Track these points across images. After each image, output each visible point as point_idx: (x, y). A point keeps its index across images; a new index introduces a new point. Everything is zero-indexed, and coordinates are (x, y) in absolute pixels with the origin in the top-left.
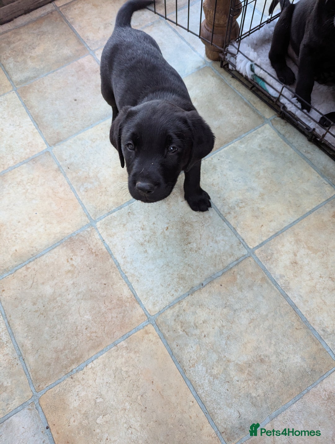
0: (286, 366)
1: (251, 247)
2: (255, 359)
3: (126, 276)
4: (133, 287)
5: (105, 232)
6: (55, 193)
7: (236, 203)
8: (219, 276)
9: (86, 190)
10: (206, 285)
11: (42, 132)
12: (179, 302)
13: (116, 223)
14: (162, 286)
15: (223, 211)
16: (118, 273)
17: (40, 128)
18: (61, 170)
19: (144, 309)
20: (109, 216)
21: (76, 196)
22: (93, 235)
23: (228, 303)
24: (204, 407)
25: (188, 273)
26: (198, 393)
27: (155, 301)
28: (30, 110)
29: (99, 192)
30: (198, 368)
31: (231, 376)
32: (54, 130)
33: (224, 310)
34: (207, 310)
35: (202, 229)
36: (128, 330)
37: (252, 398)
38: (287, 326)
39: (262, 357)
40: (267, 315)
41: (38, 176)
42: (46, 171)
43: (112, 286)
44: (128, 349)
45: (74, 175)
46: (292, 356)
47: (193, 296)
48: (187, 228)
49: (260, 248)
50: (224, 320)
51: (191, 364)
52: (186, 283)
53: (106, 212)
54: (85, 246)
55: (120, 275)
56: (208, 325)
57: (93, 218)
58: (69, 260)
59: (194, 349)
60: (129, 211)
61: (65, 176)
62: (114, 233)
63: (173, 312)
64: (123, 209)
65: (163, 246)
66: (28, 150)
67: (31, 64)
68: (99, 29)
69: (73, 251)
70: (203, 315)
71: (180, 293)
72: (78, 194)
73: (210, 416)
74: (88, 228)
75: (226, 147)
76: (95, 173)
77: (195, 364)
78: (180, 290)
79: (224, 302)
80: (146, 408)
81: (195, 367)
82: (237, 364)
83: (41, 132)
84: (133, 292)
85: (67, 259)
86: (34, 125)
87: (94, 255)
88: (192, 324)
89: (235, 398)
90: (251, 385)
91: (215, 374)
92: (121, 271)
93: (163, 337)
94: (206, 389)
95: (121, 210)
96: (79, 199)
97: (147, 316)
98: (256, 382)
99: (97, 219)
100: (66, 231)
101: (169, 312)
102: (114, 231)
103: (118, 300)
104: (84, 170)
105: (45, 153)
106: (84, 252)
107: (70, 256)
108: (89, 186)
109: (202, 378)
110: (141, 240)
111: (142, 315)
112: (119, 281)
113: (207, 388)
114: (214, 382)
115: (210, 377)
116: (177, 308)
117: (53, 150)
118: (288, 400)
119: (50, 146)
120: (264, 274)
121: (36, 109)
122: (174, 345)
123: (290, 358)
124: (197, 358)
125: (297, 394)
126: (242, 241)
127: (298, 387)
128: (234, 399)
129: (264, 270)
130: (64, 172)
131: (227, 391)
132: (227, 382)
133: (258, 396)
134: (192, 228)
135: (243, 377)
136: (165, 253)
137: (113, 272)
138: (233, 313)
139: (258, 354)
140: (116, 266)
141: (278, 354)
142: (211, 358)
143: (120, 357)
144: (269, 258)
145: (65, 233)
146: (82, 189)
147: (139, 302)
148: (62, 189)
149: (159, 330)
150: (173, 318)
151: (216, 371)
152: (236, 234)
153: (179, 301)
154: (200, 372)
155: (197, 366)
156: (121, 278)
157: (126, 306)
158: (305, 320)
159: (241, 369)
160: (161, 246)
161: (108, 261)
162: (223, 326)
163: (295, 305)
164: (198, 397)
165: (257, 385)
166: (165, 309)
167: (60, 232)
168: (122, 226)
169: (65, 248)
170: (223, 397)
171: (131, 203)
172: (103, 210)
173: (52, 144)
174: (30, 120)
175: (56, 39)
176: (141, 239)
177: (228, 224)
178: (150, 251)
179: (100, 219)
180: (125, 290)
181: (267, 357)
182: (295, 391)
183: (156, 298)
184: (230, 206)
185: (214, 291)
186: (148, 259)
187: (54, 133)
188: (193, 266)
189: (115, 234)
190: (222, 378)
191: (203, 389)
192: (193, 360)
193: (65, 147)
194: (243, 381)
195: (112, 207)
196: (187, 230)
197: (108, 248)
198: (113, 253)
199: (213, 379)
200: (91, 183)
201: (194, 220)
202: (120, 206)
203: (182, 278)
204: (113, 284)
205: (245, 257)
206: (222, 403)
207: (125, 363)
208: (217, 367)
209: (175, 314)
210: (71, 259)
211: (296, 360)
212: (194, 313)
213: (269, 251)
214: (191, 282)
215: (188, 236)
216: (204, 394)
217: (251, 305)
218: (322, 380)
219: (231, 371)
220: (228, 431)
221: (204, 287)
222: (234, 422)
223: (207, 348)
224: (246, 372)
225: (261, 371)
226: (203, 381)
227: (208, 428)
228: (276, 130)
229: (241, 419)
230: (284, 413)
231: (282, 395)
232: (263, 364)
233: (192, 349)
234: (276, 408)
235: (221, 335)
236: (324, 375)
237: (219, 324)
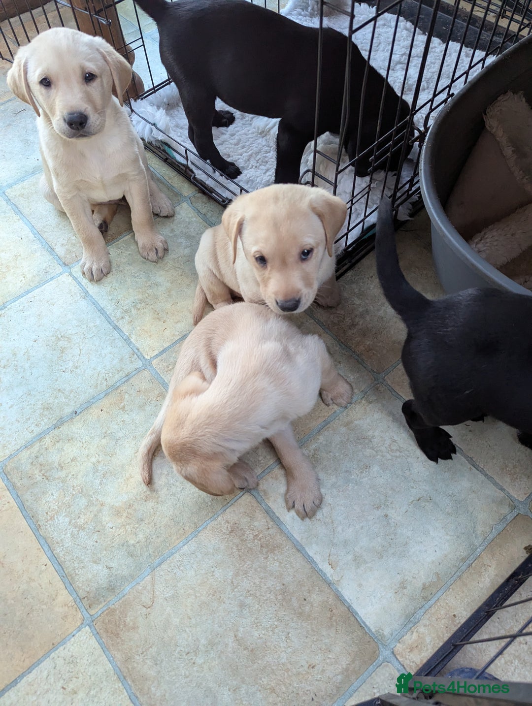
0: (179, 499)
1: (148, 358)
2: (138, 497)
7: (133, 304)
8: (100, 399)
10: (81, 412)
23: (109, 432)
24: (61, 568)
25: (56, 401)
26: (54, 552)
27: (5, 442)
30: (59, 520)
31: (103, 523)
33: (103, 440)
34: (80, 444)
35: (83, 342)
37: (128, 546)
39: (148, 493)
47: (60, 429)
48: (62, 343)
49: (159, 358)
50: (100, 454)
51: (50, 516)
52: (54, 414)
56: (78, 463)
59: (55, 497)
63: (30, 454)
65: (24, 370)
70: (73, 451)
71: (43, 427)
73: (68, 579)
75: (126, 236)
77: (54, 516)
78: (43, 424)
79: (104, 431)
81: (54, 519)
82: (112, 507)
88: (56, 465)
89: (105, 550)
90: (129, 530)
91: (81, 524)
94: (67, 545)
98: (137, 526)
101: (25, 454)
109: (62, 532)
113: (68, 543)
114: (78, 534)
115: (74, 529)
116: (36, 447)
118: (177, 542)
120: (162, 388)
124: (58, 508)
125: (190, 533)
127: (192, 524)
128: (105, 552)
131: (95, 543)
132: (96, 531)
133: (138, 542)
134: (69, 342)
135: (119, 521)
136: (28, 378)
138: (114, 443)
139: (143, 490)
141: (169, 486)
142: (78, 504)
144: (171, 367)
151: (82, 520)
152: (129, 343)
154: (61, 525)
155: (57, 517)
159: (117, 513)
160: (22, 371)
162: (99, 462)
164: (54, 558)
165: (138, 530)
166: (18, 452)
170: (88, 552)
177: (120, 332)
178: (6, 378)
181: (154, 491)
182: (188, 528)
184: (124, 309)
185: (91, 419)
188: (65, 390)
190: (91, 527)
191: (62, 546)
192: (52, 511)
194: (119, 526)
196: (61, 346)
199: (78, 531)
201: (74, 332)
205: (138, 371)
206: (87, 559)
208: (84, 514)
209: (33, 455)
212: (61, 450)
214: (60, 411)
215: (62, 353)
216: (63, 553)
217: (140, 430)
218: (225, 510)
219: (104, 517)
220: (91, 595)
221: (78, 415)
222: (100, 582)
223: (74, 493)
224: (125, 515)
225: (145, 510)
226: (63, 536)
227: (64, 596)
228: (196, 209)
229: (111, 576)
230: (171, 558)
231: (170, 536)
232: (148, 502)
233: (52, 497)
234: (160, 554)
235: (94, 473)
236: (229, 503)
237: (94, 460)
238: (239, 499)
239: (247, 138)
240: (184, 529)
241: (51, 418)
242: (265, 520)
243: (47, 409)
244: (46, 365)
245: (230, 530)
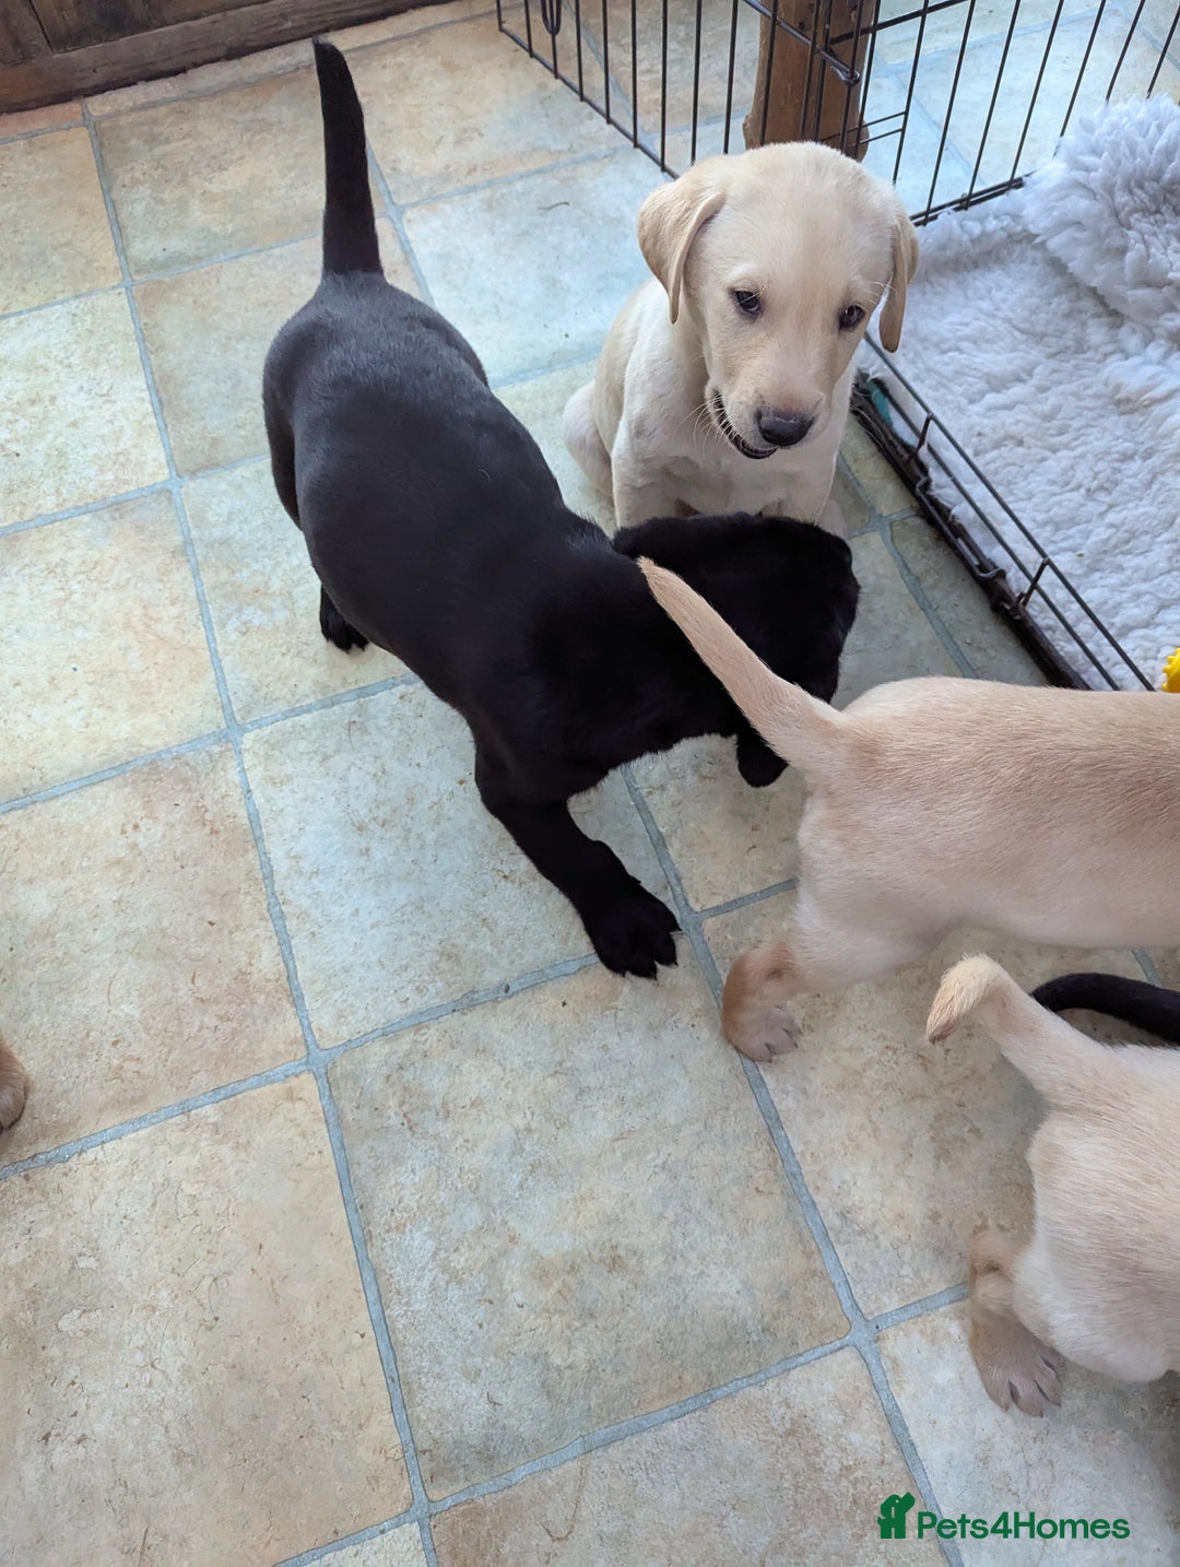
0: (686, 1297)
1: (697, 908)
2: (596, 1254)
3: (283, 913)
4: (294, 951)
5: (260, 768)
6: (151, 618)
7: (695, 762)
8: (566, 975)
9: (244, 630)
10: (517, 992)
11: (170, 428)
12: (418, 1027)
13: (302, 746)
14: (383, 966)
15: (646, 780)
16: (262, 897)
17: (165, 414)
18: (189, 553)
19: (307, 1027)
20: (289, 722)
21: (210, 639)
22: (223, 769)
23: (568, 1064)
24: (392, 1357)
25: (472, 945)
26: (387, 1312)
27: (345, 1005)
28: (152, 356)
29: (280, 641)
30: (412, 1239)
31: (505, 1286)
32: (205, 428)
33: (549, 1080)
34: (497, 1071)
36: (236, 1076)
37: (547, 1368)
38: (731, 1175)
39: (621, 1252)
40: (678, 1128)
41: (116, 559)
42: (143, 549)
43: (231, 933)
44: (217, 1132)
45: (224, 575)
46: (714, 1271)
47: (465, 1018)
49: (722, 917)
50: (537, 1112)
51: (396, 1221)
52: (459, 975)
53: (283, 706)
54: (188, 795)
55: (265, 905)
56: (483, 1117)
57: (238, 718)
58: (129, 828)
59: (417, 1180)
60: (355, 718)
61: (196, 574)
62: (286, 776)
63: (389, 1055)
64: (336, 708)
65: (423, 846)
66: (110, 476)
67: (198, 214)
68: (439, 142)
69: (147, 804)
70: (478, 1081)
71: (431, 1000)
72: (216, 635)
73: (401, 1388)
74: (214, 744)
76: (289, 582)
77: (405, 1225)
78: (432, 991)
79: (557, 1058)
80: (216, 1319)
81: (404, 1232)
82: (534, 1254)
83: (163, 429)
84: (287, 966)
85: (124, 825)
86: (152, 404)
87: (207, 829)
88: (437, 1101)
89: (495, 1356)
90: (558, 1326)
91: (459, 1267)
92: (273, 893)
93: (336, 1121)
94: (416, 1307)
95: (330, 711)
96: (214, 652)
97: (307, 1047)
98: (577, 1324)
99: (250, 723)
100: (145, 742)
101: (379, 1050)
102: (289, 769)
103: (236, 978)
104: (256, 566)
105: (160, 492)
106: (178, 816)
107: (135, 817)
108: (257, 618)
109: (413, 1270)
110: (362, 812)
111: (294, 1042)
112: (257, 922)
113: (420, 1302)
114: (446, 1290)
115: (440, 1275)
116: (404, 1044)
117: (183, 490)
118: (659, 1404)
119: (179, 476)
121: (171, 356)
122: (361, 1153)
123: (709, 1276)
124: (418, 1207)
125: (692, 1394)
126: (674, 881)
127: (703, 1373)
128: (492, 1359)
130: (197, 563)
131: (476, 1328)
132: (486, 1300)
133: (570, 1367)
136: (425, 868)
137: (246, 894)
138: (573, 1096)
139: (610, 1240)
140: (260, 876)
141: (671, 1254)
142: (461, 1217)
143: (188, 1150)
145: (141, 745)
146: (234, 623)
147: (296, 998)
148: (174, 611)
149: (331, 1096)
150: (385, 1070)
151: (462, 1259)
152: (663, 857)
153: (418, 1022)
154: (415, 1251)
155: (411, 1231)
156: (267, 915)
157: (253, 1002)
158: (795, 1170)
159: (541, 1273)
160: (418, 846)
161: (243, 856)
162: (529, 1130)
163: (778, 1118)
164: (383, 1326)
165: (577, 1334)
166: (365, 1039)
167: (126, 739)
168: (319, 758)
169: (127, 790)
170: (458, 1343)
171: (369, 695)
172: (276, 699)
173: (188, 471)
174: (145, 387)
175: (296, 150)
176: (364, 811)
177: (649, 821)
178: (380, 853)
179: (259, 724)
180: (265, 955)
181: (635, 1253)
182: (690, 1380)
183: (351, 1000)
185: (535, 1017)
186: (366, 876)
187: (204, 438)
188: (496, 924)
189: (290, 778)
190: (477, 1285)
191: (407, 1304)
192: (405, 1209)
193: (223, 486)
194: (538, 1309)
195: (307, 696)
197: (254, 818)
198: (265, 837)
199: (447, 1283)
200: (269, 610)
202: (331, 698)
203: (450, 955)
204: (237, 928)
206: (450, 1360)
207: (198, 1171)
208: (470, 1248)
209: (394, 1060)
210: (136, 827)
211: (723, 1287)
212: (454, 1070)
213: (750, 932)
214: (475, 973)
216: (404, 1321)
217: (639, 1085)
218: (790, 1370)
219: (510, 1272)
220: (442, 1452)
221: (510, 997)
222: (467, 1429)
223: (460, 1185)
224: (556, 1285)
225: (604, 1292)
226: (413, 1281)
227: (382, 1427)
228: (898, 558)
229: (493, 1425)
230: (635, 1439)
231: (645, 1382)
232: (615, 1274)
233: (412, 1176)
234: (613, 1417)
235: (514, 1154)
236: (801, 1355)
237: (519, 1121)
238: (829, 1357)
239: (1078, 407)
240: (680, 1378)
241: (454, 983)
242: (879, 1438)
243: (449, 957)
244: (470, 849)
245: (788, 1426)
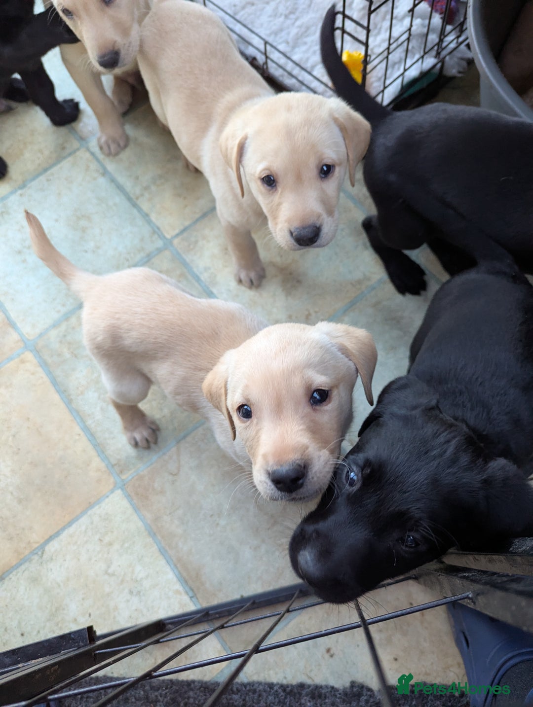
7: (153, 180)
12: (67, 319)
19: (21, 333)
24: (93, 438)
26: (86, 423)
30: (89, 395)
35: (103, 222)
48: (83, 223)
49: (180, 237)
51: (80, 391)
73: (100, 448)
77: (84, 391)
81: (85, 394)
84: (6, 315)
93: (44, 365)
94: (97, 418)
97: (24, 342)
101: (53, 334)
109: (92, 406)
110: (18, 246)
111: (18, 342)
113: (98, 416)
116: (63, 327)
120: (184, 268)
124: (88, 383)
126: (156, 230)
129: (185, 264)
134: (90, 222)
144: (192, 247)
147: (13, 325)
149: (40, 356)
152: (149, 222)
153: (67, 317)
154: (91, 399)
155: (87, 392)
166: (47, 330)
177: (140, 210)
178: (31, 259)
183: (37, 318)
184: (144, 185)
186: (28, 270)
192: (83, 386)
196: (83, 225)
201: (94, 212)
205: (159, 251)
215: (84, 233)
216: (94, 424)
220: (122, 462)
226: (94, 410)
227: (98, 462)
230: (195, 432)
233: (82, 373)
244: (69, 245)
